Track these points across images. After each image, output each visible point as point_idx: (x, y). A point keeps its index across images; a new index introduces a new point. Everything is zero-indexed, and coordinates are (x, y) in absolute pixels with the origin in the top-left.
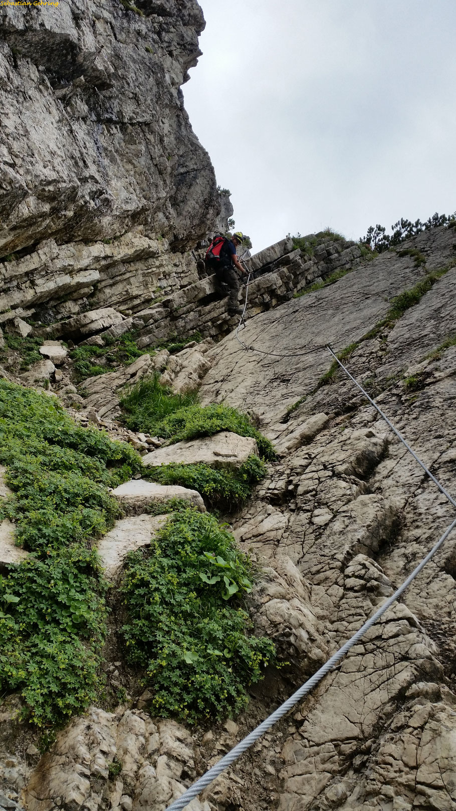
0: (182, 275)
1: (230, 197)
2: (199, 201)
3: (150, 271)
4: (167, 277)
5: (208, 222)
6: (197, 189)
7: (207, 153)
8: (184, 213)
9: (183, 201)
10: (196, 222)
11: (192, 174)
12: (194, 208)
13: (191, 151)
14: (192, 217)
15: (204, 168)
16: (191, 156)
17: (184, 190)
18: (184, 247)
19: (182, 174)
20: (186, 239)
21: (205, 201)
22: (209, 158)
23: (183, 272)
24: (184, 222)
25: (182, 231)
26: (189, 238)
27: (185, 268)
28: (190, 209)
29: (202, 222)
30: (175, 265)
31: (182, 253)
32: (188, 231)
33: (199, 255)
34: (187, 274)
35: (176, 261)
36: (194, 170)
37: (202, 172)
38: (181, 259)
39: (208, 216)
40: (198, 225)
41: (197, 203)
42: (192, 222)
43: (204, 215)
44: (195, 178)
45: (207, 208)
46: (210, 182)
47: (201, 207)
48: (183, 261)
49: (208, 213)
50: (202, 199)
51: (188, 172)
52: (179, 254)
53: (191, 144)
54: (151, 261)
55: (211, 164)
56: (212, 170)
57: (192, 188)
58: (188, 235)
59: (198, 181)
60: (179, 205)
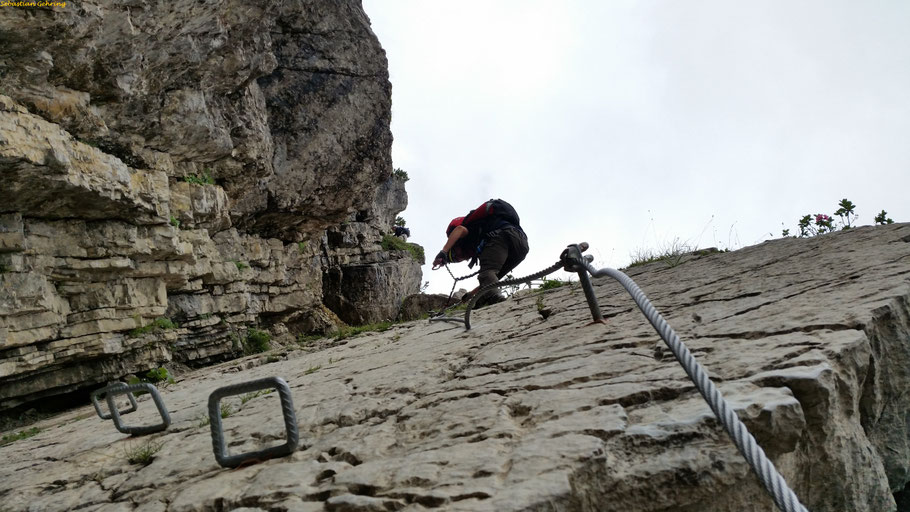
0: (273, 290)
1: (406, 184)
2: (344, 139)
3: (97, 264)
4: (218, 290)
5: (357, 189)
6: (345, 113)
7: (383, 52)
8: (305, 156)
9: (307, 130)
10: (329, 180)
11: (341, 80)
12: (331, 151)
13: (350, 32)
14: (322, 169)
15: (371, 77)
16: (347, 43)
17: (316, 106)
18: (293, 230)
19: (317, 71)
20: (298, 213)
21: (358, 142)
22: (385, 61)
23: (276, 283)
24: (300, 173)
25: (291, 193)
26: (305, 212)
27: (283, 276)
28: (320, 151)
29: (343, 185)
30: (256, 264)
31: (286, 243)
32: (305, 196)
33: (336, 258)
34: (287, 290)
35: (262, 255)
36: (346, 72)
37: (365, 83)
38: (279, 255)
39: (360, 176)
40: (333, 189)
41: (339, 141)
42: (319, 179)
43: (352, 171)
44: (346, 89)
45: (361, 159)
46: (379, 109)
47: (346, 152)
48: (283, 260)
49: (359, 170)
50: (353, 136)
51: (332, 71)
52: (277, 244)
53: (352, 21)
54: (113, 232)
55: (386, 74)
56: (387, 88)
57: (335, 109)
58: (303, 205)
59: (351, 97)
60: (295, 135)
